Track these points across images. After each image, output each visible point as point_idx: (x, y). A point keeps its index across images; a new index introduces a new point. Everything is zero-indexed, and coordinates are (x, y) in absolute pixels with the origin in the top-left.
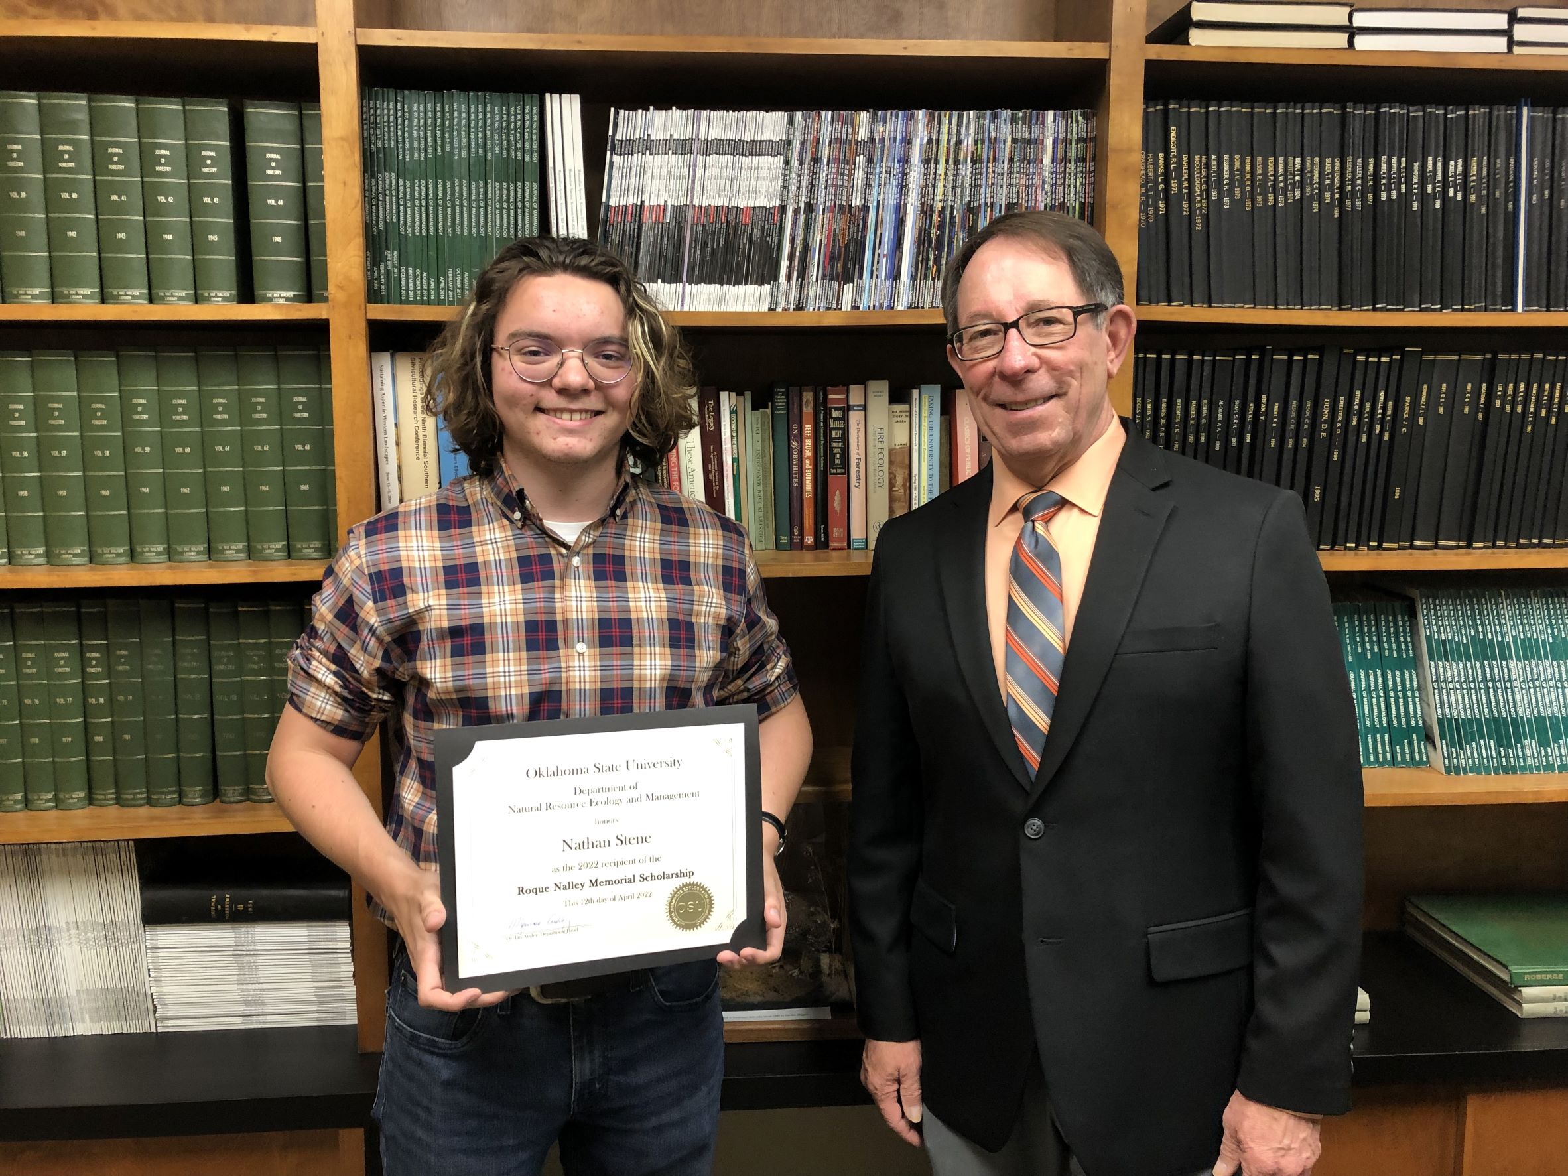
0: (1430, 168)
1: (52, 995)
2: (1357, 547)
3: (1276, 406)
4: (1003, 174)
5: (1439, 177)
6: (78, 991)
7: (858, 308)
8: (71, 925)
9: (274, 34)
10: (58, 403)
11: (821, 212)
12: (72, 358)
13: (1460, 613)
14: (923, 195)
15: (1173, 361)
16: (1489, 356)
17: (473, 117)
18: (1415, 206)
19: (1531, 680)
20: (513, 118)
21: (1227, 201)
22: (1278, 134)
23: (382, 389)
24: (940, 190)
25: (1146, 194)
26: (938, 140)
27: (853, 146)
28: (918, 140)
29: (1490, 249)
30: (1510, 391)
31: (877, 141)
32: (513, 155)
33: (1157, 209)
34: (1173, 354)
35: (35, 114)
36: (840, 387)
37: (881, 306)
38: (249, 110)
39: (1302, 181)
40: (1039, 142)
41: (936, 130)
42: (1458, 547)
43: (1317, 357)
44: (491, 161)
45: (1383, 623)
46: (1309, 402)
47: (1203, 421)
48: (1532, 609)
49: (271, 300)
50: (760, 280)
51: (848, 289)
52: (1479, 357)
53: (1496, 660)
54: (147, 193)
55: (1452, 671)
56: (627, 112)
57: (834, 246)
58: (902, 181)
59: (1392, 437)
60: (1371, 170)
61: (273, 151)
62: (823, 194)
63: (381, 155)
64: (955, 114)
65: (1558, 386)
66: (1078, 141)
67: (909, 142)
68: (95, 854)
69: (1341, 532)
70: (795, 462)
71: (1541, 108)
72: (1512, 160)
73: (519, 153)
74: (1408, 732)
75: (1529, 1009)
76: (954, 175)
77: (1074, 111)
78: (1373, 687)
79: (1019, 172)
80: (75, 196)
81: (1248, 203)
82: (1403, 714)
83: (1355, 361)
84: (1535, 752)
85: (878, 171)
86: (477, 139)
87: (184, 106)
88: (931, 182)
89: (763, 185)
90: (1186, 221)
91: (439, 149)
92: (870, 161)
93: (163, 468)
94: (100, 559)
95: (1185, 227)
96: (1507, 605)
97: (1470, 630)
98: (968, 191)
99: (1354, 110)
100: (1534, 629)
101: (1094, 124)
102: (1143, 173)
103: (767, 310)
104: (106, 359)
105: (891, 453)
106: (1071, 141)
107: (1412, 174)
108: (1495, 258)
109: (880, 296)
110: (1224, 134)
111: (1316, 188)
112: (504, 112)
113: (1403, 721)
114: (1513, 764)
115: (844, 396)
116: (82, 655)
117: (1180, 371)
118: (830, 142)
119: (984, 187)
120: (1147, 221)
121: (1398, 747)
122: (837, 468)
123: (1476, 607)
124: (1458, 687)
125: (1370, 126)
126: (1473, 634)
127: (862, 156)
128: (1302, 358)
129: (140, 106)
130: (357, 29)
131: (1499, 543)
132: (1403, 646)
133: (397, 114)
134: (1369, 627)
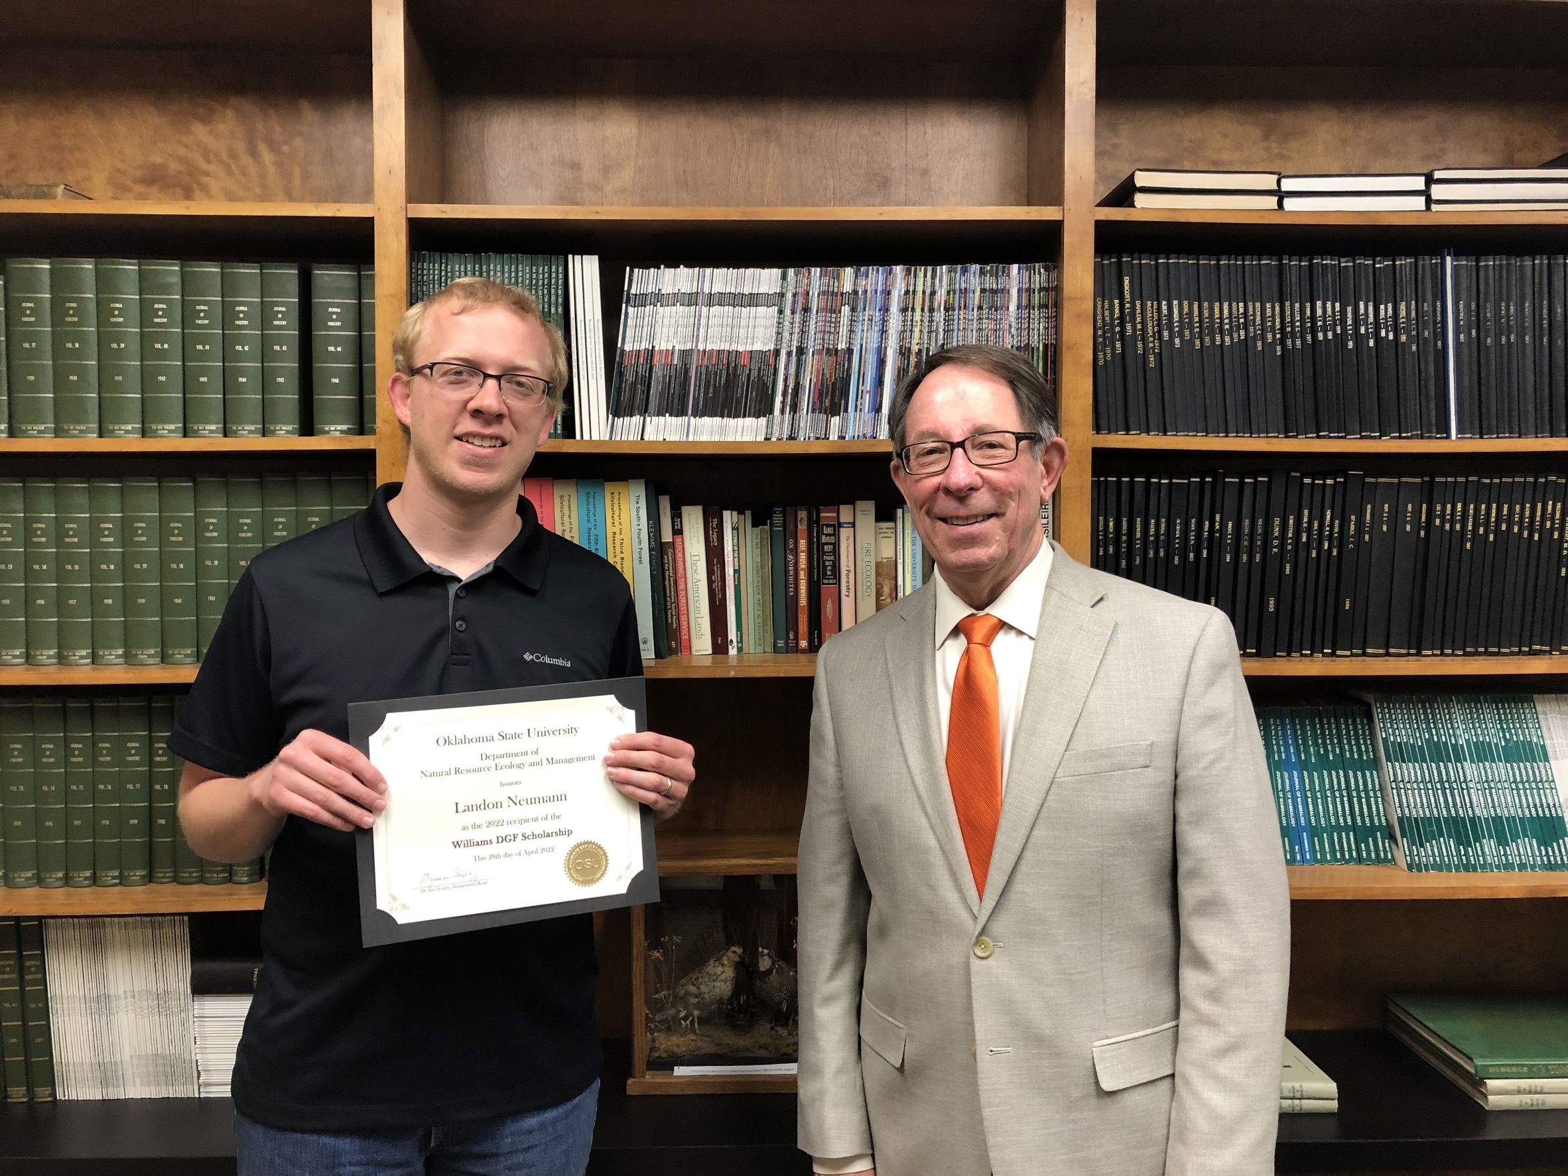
0: (1362, 311)
1: (107, 1060)
2: (1311, 655)
3: (1230, 524)
4: (973, 320)
5: (1371, 319)
6: (131, 1056)
7: (844, 438)
8: (128, 994)
9: (338, 210)
10: (142, 522)
11: (811, 355)
12: (156, 484)
13: (1414, 716)
14: (902, 339)
15: (1132, 483)
16: (1427, 479)
17: (506, 275)
18: (1351, 345)
19: (1487, 781)
20: (541, 276)
21: (1177, 341)
22: (1222, 282)
24: (916, 334)
25: (1104, 336)
26: (914, 291)
27: (839, 298)
28: (897, 292)
29: (1423, 382)
30: (1449, 512)
31: (860, 293)
33: (1114, 349)
34: (1132, 478)
35: (135, 278)
36: (831, 507)
37: (864, 435)
38: (317, 272)
39: (1245, 324)
40: (1005, 291)
41: (912, 282)
42: (1409, 655)
43: (1266, 479)
45: (1343, 726)
46: (1260, 520)
47: (1162, 538)
48: (1483, 713)
49: (328, 432)
50: (757, 413)
51: (835, 421)
52: (1418, 480)
53: (1451, 762)
54: (227, 343)
55: (1409, 773)
56: (641, 270)
57: (822, 384)
58: (883, 327)
59: (1340, 553)
60: (1308, 313)
61: (334, 305)
62: (813, 339)
64: (930, 268)
65: (1494, 506)
66: (1040, 290)
67: (889, 293)
68: (153, 928)
69: (1296, 641)
70: (791, 573)
71: (1464, 257)
72: (1439, 304)
74: (1371, 831)
75: (1495, 1101)
76: (929, 322)
77: (1037, 265)
78: (1336, 787)
79: (988, 318)
80: (166, 346)
81: (1198, 342)
82: (1366, 813)
83: (1302, 484)
84: (1494, 850)
85: (861, 319)
87: (261, 270)
88: (909, 327)
89: (760, 332)
90: (1140, 360)
92: (853, 310)
93: (228, 579)
94: (170, 659)
95: (1140, 365)
96: (1458, 710)
97: (1424, 733)
98: (942, 334)
99: (1290, 261)
100: (1486, 732)
101: (1054, 275)
102: (1099, 317)
103: (763, 440)
104: (184, 484)
105: (878, 565)
106: (1034, 290)
107: (1346, 317)
108: (1427, 390)
109: (864, 427)
110: (1172, 283)
111: (1259, 330)
112: (534, 271)
113: (1367, 820)
114: (1473, 862)
115: (835, 515)
116: (151, 744)
117: (1139, 493)
118: (819, 294)
119: (956, 332)
120: (1105, 360)
121: (1363, 845)
122: (828, 579)
123: (1429, 711)
124: (1416, 787)
125: (1306, 273)
126: (1427, 737)
127: (847, 306)
128: (1252, 481)
129: (225, 270)
130: (408, 205)
131: (1446, 651)
132: (1363, 748)
133: (441, 273)
134: (1330, 729)
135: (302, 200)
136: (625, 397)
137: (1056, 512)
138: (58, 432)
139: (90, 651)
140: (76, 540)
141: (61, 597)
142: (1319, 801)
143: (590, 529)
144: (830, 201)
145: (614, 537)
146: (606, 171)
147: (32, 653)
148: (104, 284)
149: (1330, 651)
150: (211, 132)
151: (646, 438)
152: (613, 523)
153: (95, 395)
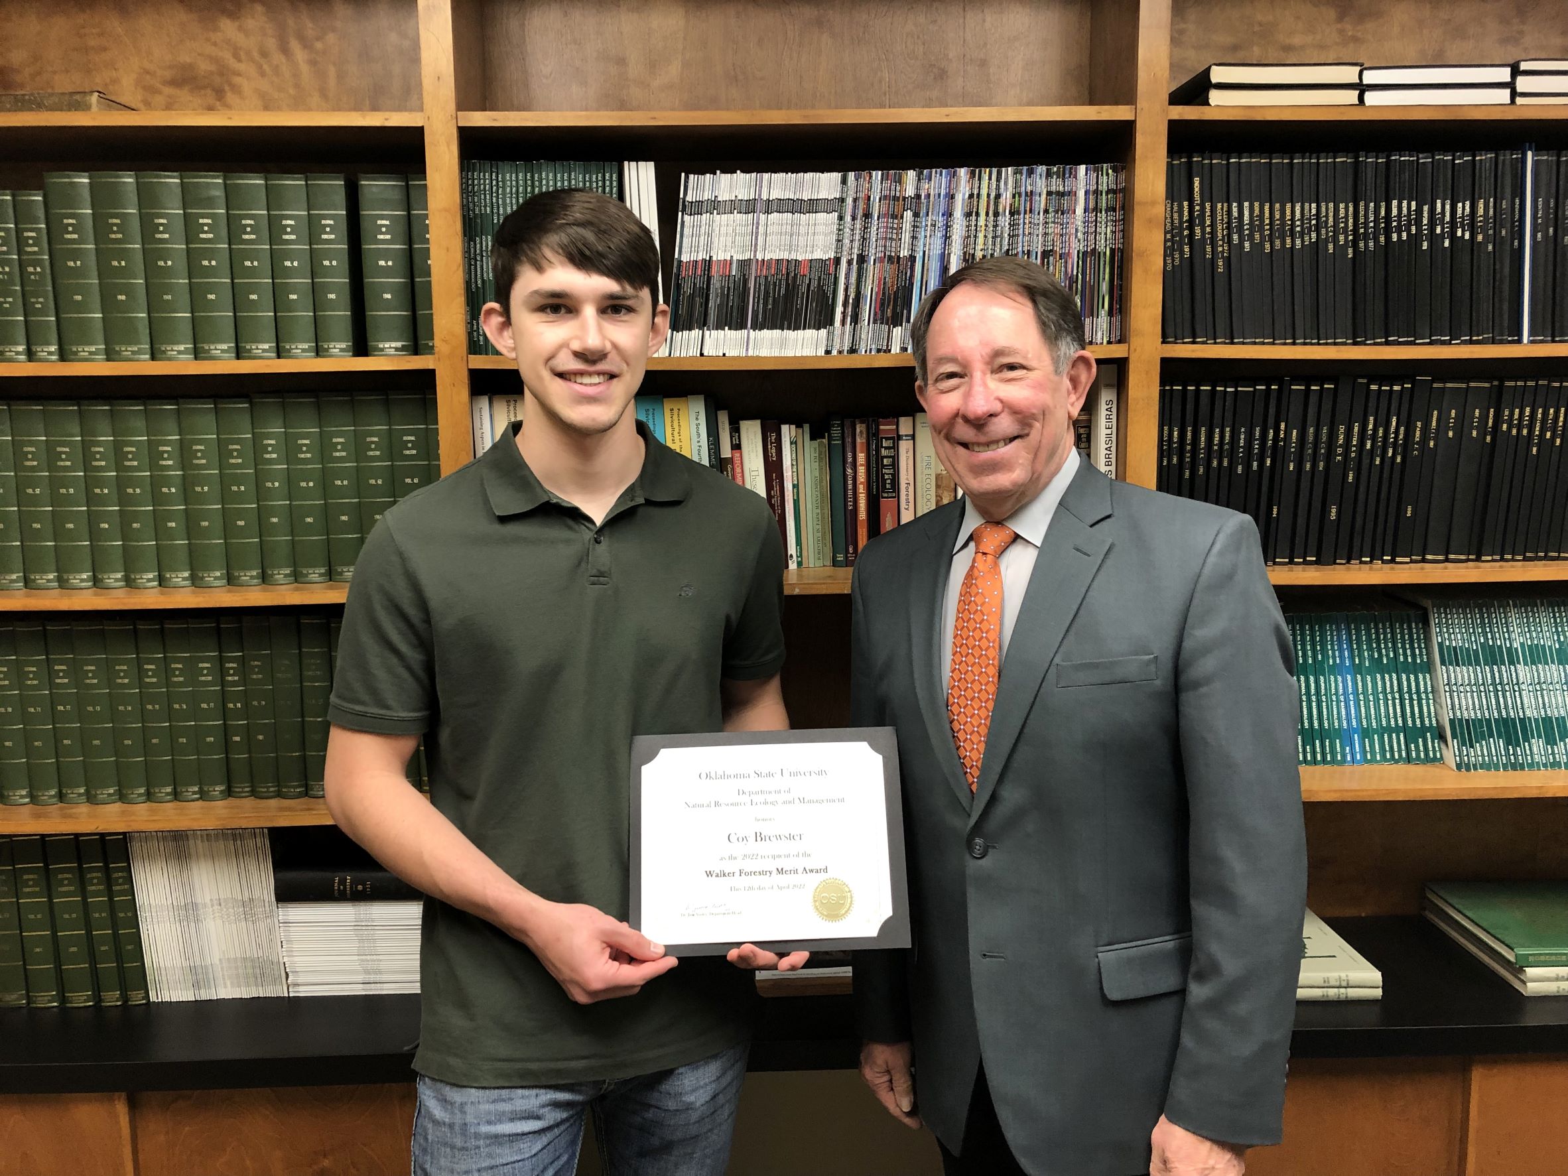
0: (1439, 210)
1: (197, 963)
2: (1371, 562)
3: (1295, 432)
4: (1038, 224)
5: (1447, 218)
6: (220, 960)
8: (215, 902)
9: (386, 119)
10: (201, 445)
11: (872, 263)
12: (212, 406)
13: (1470, 621)
14: (966, 246)
15: (1198, 391)
16: (1496, 383)
18: (1425, 246)
19: (1538, 683)
20: (594, 183)
21: (1247, 244)
22: (1295, 183)
23: (481, 429)
24: (981, 240)
25: (1172, 240)
26: (978, 195)
27: (901, 202)
28: (961, 195)
29: (1497, 283)
30: (1516, 417)
31: (923, 197)
33: (1182, 253)
34: (1198, 387)
35: (177, 192)
36: (891, 419)
38: (363, 182)
39: (1317, 225)
40: (1072, 194)
41: (977, 185)
42: (1468, 560)
43: (1333, 386)
45: (1398, 631)
46: (1325, 428)
47: (1226, 447)
48: (1539, 617)
50: (817, 325)
51: (897, 332)
52: (1487, 385)
53: (1505, 665)
54: (275, 258)
55: (1463, 676)
56: (696, 176)
57: (884, 294)
58: (946, 233)
59: (1404, 460)
60: (1383, 213)
61: (383, 217)
62: (874, 247)
63: (479, 221)
64: (995, 170)
65: (1563, 410)
66: (1107, 193)
67: (953, 197)
68: (235, 840)
69: (1356, 549)
70: (850, 487)
71: (1545, 152)
72: (1517, 201)
74: (1423, 730)
75: (1533, 988)
76: (993, 226)
77: (1105, 165)
78: (1388, 690)
79: (1054, 222)
80: (213, 263)
81: (1267, 246)
82: (1417, 715)
83: (1369, 391)
84: (1542, 750)
85: (924, 224)
87: (306, 181)
88: (973, 232)
89: (820, 240)
90: (1208, 265)
92: (916, 215)
93: (290, 500)
94: (235, 581)
95: (1208, 271)
96: (1515, 614)
97: (1479, 636)
98: (1007, 240)
99: (1367, 158)
100: (1541, 635)
101: (1122, 176)
102: (1169, 220)
103: (823, 353)
104: (241, 406)
105: (938, 477)
106: (1102, 192)
107: (1422, 217)
108: (1501, 290)
110: (1244, 183)
111: (1331, 231)
112: (587, 179)
113: (1418, 722)
114: (1521, 761)
115: (894, 427)
116: (222, 666)
117: (1204, 401)
118: (880, 199)
119: (1021, 236)
120: (1173, 264)
121: (1413, 745)
122: (888, 492)
123: (1486, 615)
125: (1382, 173)
126: (1482, 641)
127: (909, 211)
128: (1318, 388)
129: (269, 182)
130: (458, 113)
131: (1506, 556)
132: (1417, 651)
133: (492, 183)
134: (1385, 634)
136: (683, 311)
137: (1122, 424)
138: (111, 355)
139: (157, 574)
140: (135, 463)
141: (125, 519)
142: (1371, 703)
144: (885, 94)
146: (653, 66)
147: (100, 577)
148: (148, 199)
149: (1389, 558)
150: (240, 28)
151: (706, 354)
152: (673, 440)
153: (144, 315)
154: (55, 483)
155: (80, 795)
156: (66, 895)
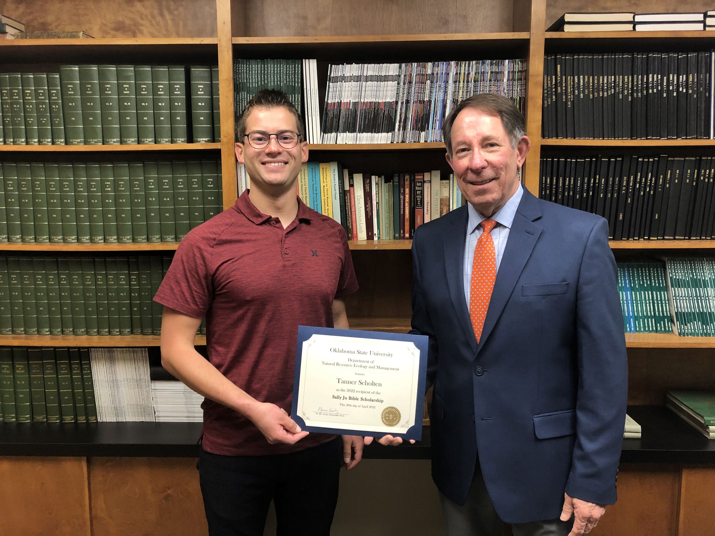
0: (671, 79)
1: (118, 406)
2: (639, 239)
3: (603, 180)
4: (487, 86)
5: (675, 83)
6: (127, 405)
7: (427, 141)
8: (125, 380)
9: (202, 41)
10: (122, 182)
11: (412, 103)
12: (127, 165)
13: (685, 267)
14: (454, 96)
15: (558, 161)
16: (698, 158)
17: (276, 69)
18: (665, 95)
20: (291, 69)
21: (582, 95)
22: (604, 66)
23: (241, 176)
24: (461, 93)
25: (547, 93)
26: (460, 73)
27: (425, 77)
28: (452, 73)
29: (698, 113)
30: (707, 173)
31: (435, 74)
32: (291, 83)
33: (552, 99)
34: (559, 159)
35: (115, 73)
36: (421, 174)
37: (436, 141)
38: (192, 69)
39: (615, 86)
40: (502, 73)
41: (459, 69)
42: (685, 239)
43: (621, 159)
44: (283, 86)
45: (652, 272)
46: (617, 178)
47: (571, 186)
49: (199, 142)
50: (387, 131)
51: (423, 134)
52: (694, 159)
53: (702, 287)
54: (155, 102)
55: (682, 293)
56: (335, 66)
57: (417, 117)
58: (445, 90)
59: (654, 192)
60: (645, 80)
61: (200, 84)
62: (413, 96)
63: (241, 85)
64: (467, 62)
66: (518, 72)
67: (448, 74)
68: (134, 353)
69: (632, 232)
70: (402, 204)
72: (708, 75)
73: (293, 83)
74: (663, 318)
75: (712, 435)
76: (467, 87)
77: (517, 60)
78: (647, 299)
79: (494, 85)
80: (129, 104)
81: (591, 95)
82: (661, 311)
83: (638, 161)
85: (435, 86)
86: (277, 78)
87: (168, 69)
88: (457, 90)
89: (389, 93)
90: (564, 104)
91: (263, 82)
92: (432, 82)
93: (159, 206)
94: (136, 241)
95: (564, 106)
96: (707, 264)
97: (690, 275)
99: (638, 55)
101: (525, 65)
102: (546, 84)
103: (390, 143)
104: (139, 165)
105: (441, 200)
106: (515, 72)
107: (663, 82)
108: (701, 116)
109: (436, 136)
110: (580, 68)
111: (621, 89)
112: (288, 67)
113: (661, 314)
114: (709, 332)
115: (422, 177)
116: (129, 277)
117: (562, 166)
118: (416, 75)
120: (548, 104)
121: (658, 324)
122: (418, 206)
123: (693, 265)
124: (684, 299)
125: (645, 62)
127: (429, 80)
128: (614, 160)
129: (153, 69)
130: (232, 38)
131: (702, 238)
132: (661, 281)
133: (247, 69)
134: (646, 273)
135: (184, 36)
136: (328, 124)
137: (523, 175)
138: (86, 143)
139: (103, 237)
140: (95, 189)
141: (90, 213)
142: (639, 305)
143: (313, 184)
144: (421, 31)
145: (324, 188)
146: (318, 20)
147: (80, 238)
148: (102, 76)
149: (647, 238)
150: (143, 6)
151: (338, 143)
152: (324, 182)
153: (100, 126)
154: (62, 198)
155: (70, 331)
156: (64, 375)
